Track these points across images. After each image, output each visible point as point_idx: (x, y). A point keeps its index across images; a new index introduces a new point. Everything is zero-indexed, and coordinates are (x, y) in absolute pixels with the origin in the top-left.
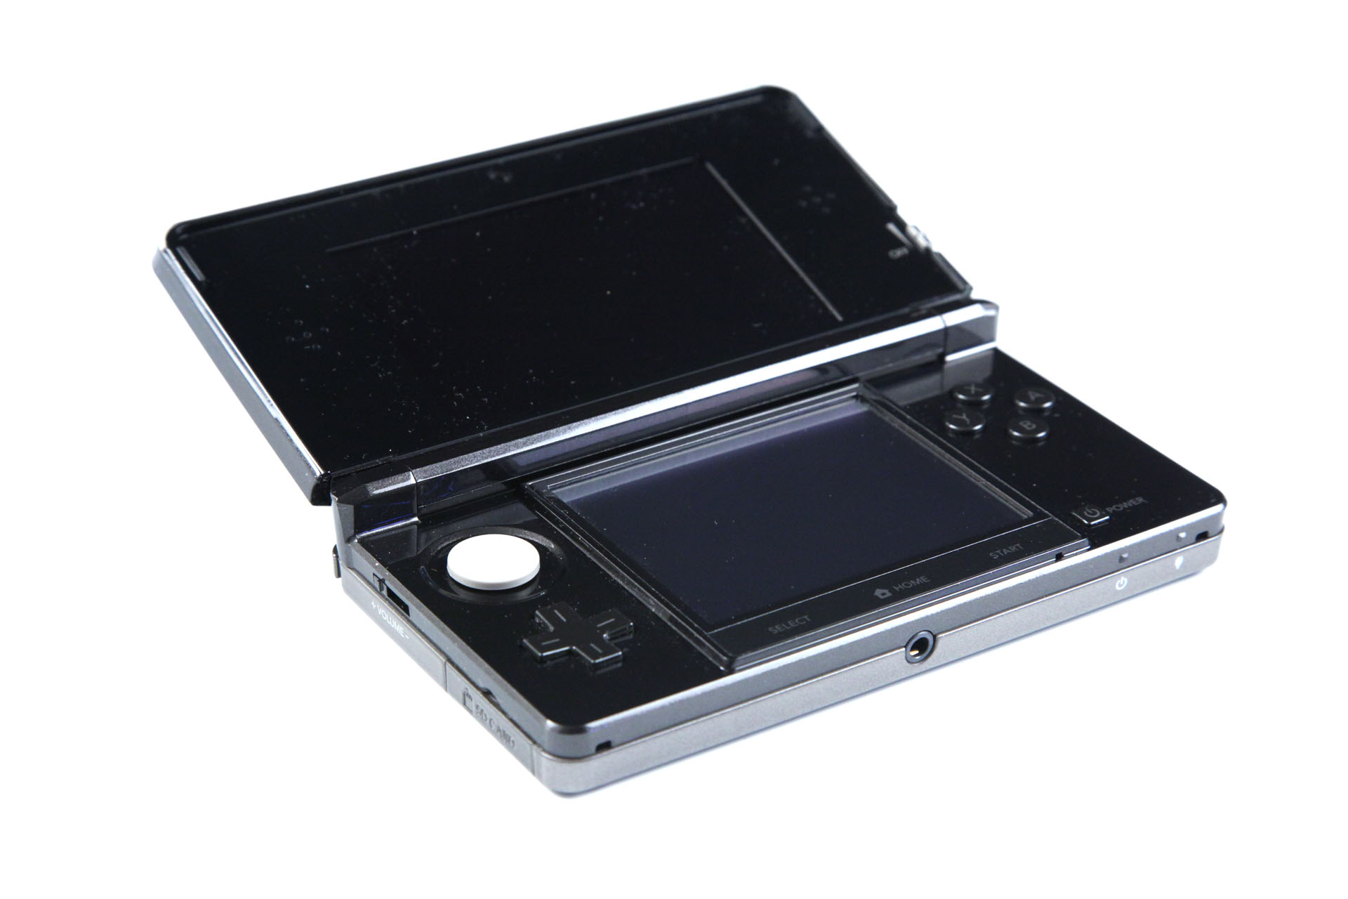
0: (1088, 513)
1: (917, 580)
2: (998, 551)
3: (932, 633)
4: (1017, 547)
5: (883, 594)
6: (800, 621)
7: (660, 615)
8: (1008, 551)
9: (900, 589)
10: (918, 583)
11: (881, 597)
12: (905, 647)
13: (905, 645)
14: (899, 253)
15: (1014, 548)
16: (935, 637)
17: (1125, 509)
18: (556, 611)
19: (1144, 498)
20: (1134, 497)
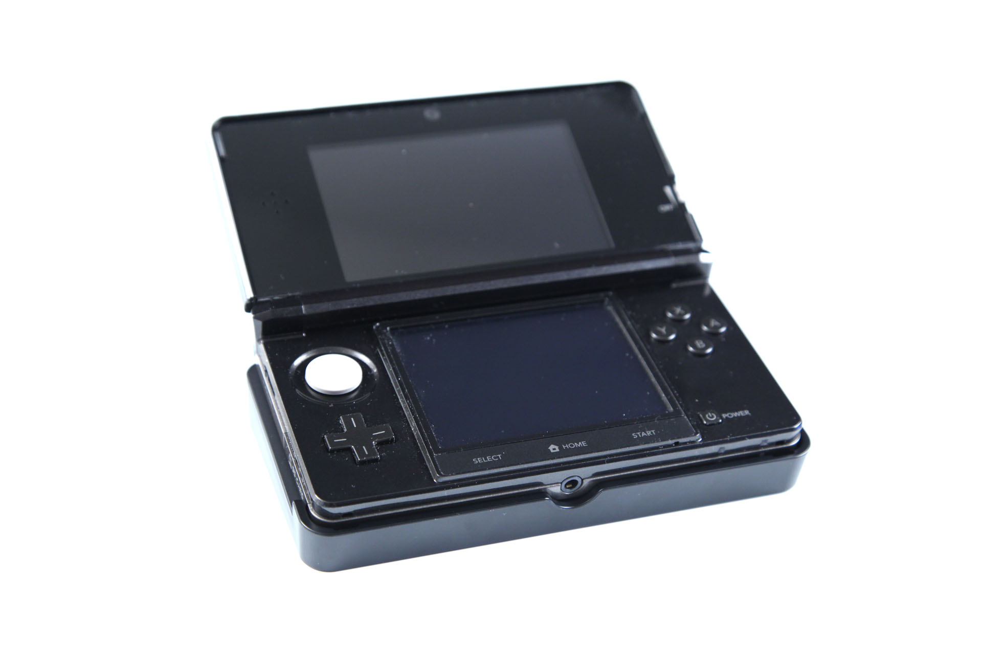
0: (709, 416)
1: (580, 443)
2: (639, 433)
3: (580, 478)
4: (652, 433)
5: (554, 449)
6: (495, 458)
7: (415, 434)
8: (645, 434)
9: (566, 448)
10: (579, 446)
11: (552, 451)
12: (561, 483)
13: (561, 481)
14: (665, 208)
15: (650, 433)
16: (582, 480)
17: (734, 417)
18: (352, 419)
19: (750, 412)
20: (743, 409)
